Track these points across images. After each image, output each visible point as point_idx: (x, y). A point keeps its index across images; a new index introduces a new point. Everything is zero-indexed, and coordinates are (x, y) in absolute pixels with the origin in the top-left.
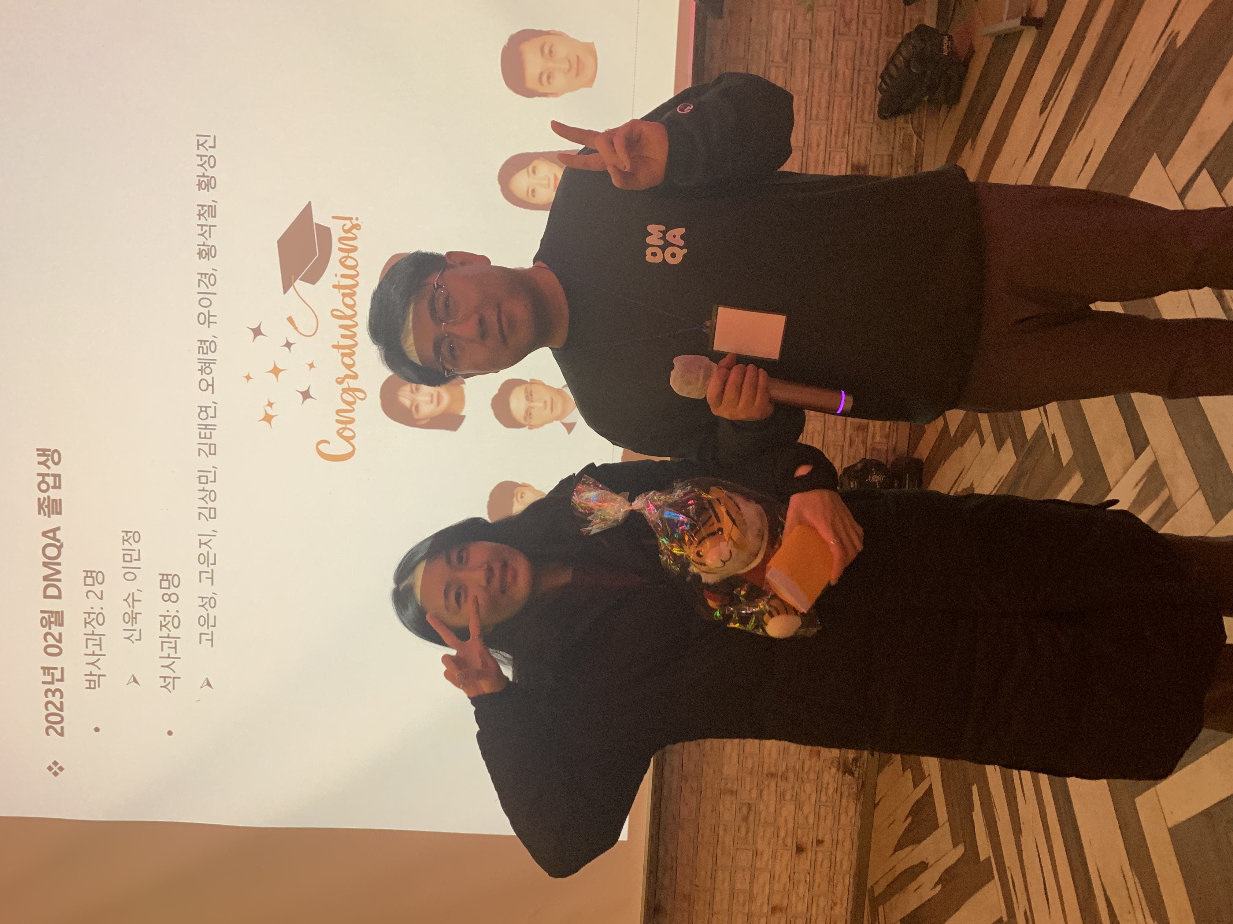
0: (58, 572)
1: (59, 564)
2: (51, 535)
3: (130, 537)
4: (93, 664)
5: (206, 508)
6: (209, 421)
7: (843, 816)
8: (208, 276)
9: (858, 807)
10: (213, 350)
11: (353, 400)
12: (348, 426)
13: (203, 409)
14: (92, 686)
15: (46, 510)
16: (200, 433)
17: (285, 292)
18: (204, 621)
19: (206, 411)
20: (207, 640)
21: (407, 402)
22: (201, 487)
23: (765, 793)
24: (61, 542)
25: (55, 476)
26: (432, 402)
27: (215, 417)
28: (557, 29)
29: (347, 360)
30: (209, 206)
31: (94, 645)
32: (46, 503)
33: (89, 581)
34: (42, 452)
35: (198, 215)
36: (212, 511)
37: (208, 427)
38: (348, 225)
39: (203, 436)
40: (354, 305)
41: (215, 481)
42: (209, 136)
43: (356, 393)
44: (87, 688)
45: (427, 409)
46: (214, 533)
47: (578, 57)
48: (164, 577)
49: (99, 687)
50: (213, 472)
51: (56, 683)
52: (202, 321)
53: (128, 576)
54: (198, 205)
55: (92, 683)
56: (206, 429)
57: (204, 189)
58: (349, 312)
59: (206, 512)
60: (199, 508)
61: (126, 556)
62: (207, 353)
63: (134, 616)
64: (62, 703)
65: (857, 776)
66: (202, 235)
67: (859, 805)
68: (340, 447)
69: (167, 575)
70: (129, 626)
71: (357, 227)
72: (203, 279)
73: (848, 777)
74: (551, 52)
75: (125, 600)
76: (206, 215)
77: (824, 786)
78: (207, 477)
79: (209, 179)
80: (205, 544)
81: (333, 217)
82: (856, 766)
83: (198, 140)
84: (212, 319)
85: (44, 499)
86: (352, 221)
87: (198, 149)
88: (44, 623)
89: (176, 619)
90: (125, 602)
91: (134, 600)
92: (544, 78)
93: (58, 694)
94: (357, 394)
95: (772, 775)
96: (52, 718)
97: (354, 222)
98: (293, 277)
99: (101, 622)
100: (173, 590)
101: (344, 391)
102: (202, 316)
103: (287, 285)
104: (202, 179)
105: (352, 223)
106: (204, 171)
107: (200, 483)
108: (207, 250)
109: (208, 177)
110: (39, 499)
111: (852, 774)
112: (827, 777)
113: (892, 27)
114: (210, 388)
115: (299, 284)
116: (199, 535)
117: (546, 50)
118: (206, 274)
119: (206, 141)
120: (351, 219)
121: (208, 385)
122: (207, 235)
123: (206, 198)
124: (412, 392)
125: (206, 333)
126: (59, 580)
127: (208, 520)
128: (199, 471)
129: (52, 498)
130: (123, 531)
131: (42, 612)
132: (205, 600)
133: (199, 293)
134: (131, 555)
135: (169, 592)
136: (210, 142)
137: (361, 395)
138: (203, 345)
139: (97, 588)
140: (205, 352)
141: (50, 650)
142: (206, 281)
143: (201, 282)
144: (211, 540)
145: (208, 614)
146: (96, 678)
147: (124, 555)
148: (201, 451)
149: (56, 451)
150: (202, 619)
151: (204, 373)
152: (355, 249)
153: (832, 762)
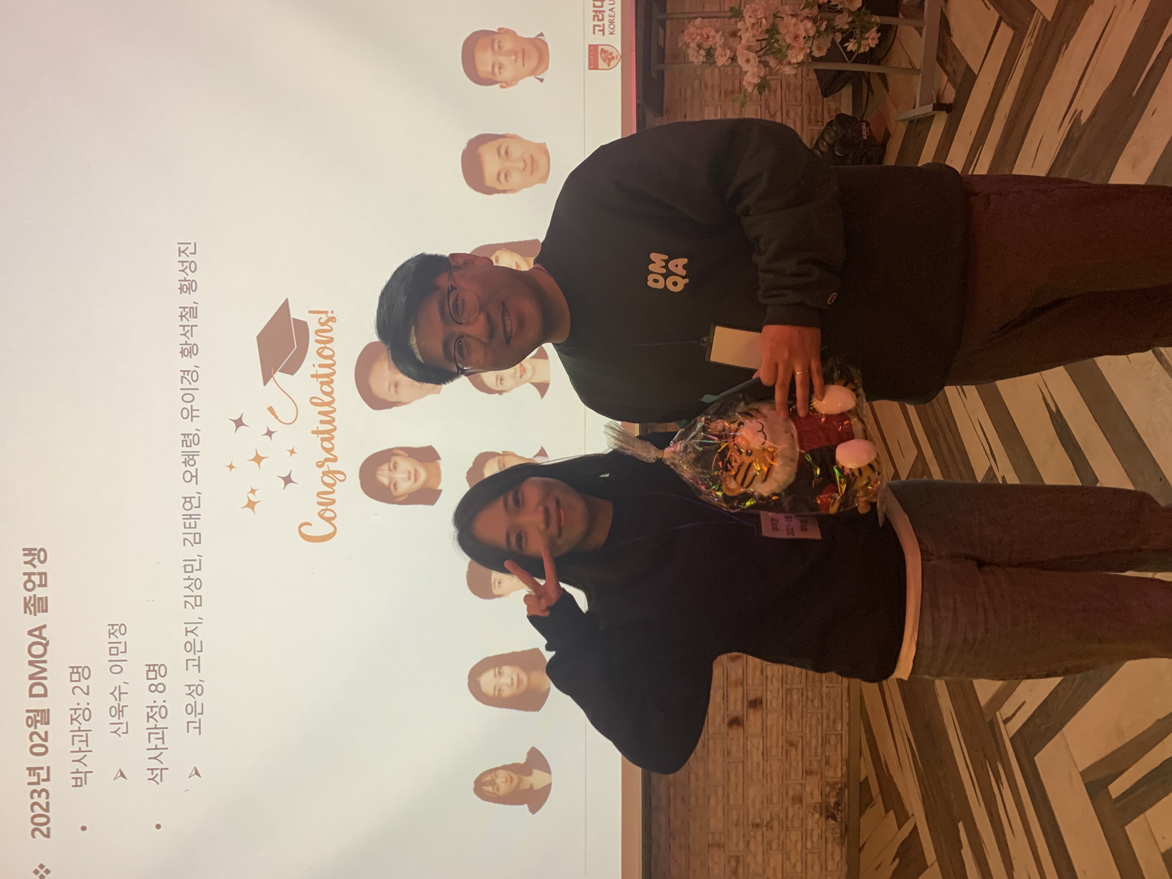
0: (44, 670)
1: (45, 662)
2: (37, 633)
3: (116, 630)
4: (79, 761)
5: (192, 596)
6: (194, 511)
7: (830, 863)
8: (190, 373)
9: (844, 852)
10: (196, 443)
11: (332, 481)
12: (329, 507)
13: (187, 500)
14: (79, 784)
15: (32, 608)
16: (185, 523)
17: (265, 383)
18: (191, 709)
19: (190, 502)
20: (194, 728)
21: (385, 481)
22: (186, 576)
23: (752, 844)
24: (47, 639)
25: (40, 574)
26: (409, 478)
27: (199, 507)
28: (511, 132)
29: (327, 445)
30: (191, 308)
31: (80, 741)
32: (32, 602)
33: (75, 677)
34: (28, 551)
35: (179, 316)
36: (198, 599)
37: (193, 517)
38: (324, 318)
39: (187, 526)
40: (332, 392)
41: (200, 570)
42: (190, 244)
43: (336, 475)
44: (73, 786)
45: (405, 486)
46: (200, 621)
47: (532, 157)
48: (151, 668)
49: (86, 783)
50: (198, 561)
51: (42, 783)
52: (185, 416)
53: (116, 669)
54: (180, 308)
55: (79, 780)
56: (190, 518)
57: (185, 292)
58: (327, 399)
59: (192, 600)
60: (185, 596)
61: (112, 649)
62: (190, 446)
63: (121, 709)
64: (48, 803)
65: (839, 820)
66: (184, 335)
67: (844, 849)
68: (321, 528)
69: (154, 665)
70: (115, 720)
71: (333, 319)
72: (186, 376)
73: (831, 822)
74: (507, 153)
75: (112, 694)
76: (188, 316)
77: (809, 832)
78: (192, 565)
79: (190, 282)
80: (192, 632)
81: (310, 312)
82: (838, 810)
83: (179, 248)
84: (195, 413)
85: (30, 597)
86: (328, 315)
87: (180, 256)
88: (30, 723)
89: (163, 709)
90: (112, 696)
91: (120, 693)
92: (502, 177)
93: (44, 794)
94: (338, 476)
95: (758, 826)
96: (37, 820)
97: (330, 315)
98: (273, 369)
99: (87, 718)
100: (160, 680)
101: (325, 473)
102: (185, 411)
103: (267, 377)
104: (183, 283)
105: (328, 316)
106: (185, 275)
107: (185, 572)
108: (189, 349)
109: (189, 281)
110: (25, 598)
111: (835, 819)
112: (810, 824)
113: (813, 117)
114: (194, 479)
115: (279, 376)
116: (185, 623)
117: (503, 152)
118: (188, 371)
119: (187, 248)
120: (326, 312)
121: (192, 476)
122: (189, 334)
123: (187, 300)
124: (390, 470)
125: (189, 427)
126: (45, 678)
127: (193, 608)
128: (184, 560)
129: (38, 596)
130: (109, 625)
131: (28, 711)
132: (192, 688)
133: (181, 389)
134: (117, 648)
135: (155, 682)
136: (191, 249)
137: (341, 477)
138: (186, 439)
139: (83, 684)
140: (189, 444)
141: (35, 750)
142: (189, 378)
143: (184, 379)
144: (197, 627)
145: (195, 702)
146: (82, 775)
147: (110, 648)
148: (186, 541)
149: (42, 549)
150: (189, 707)
151: (187, 464)
152: (331, 340)
153: (815, 807)
